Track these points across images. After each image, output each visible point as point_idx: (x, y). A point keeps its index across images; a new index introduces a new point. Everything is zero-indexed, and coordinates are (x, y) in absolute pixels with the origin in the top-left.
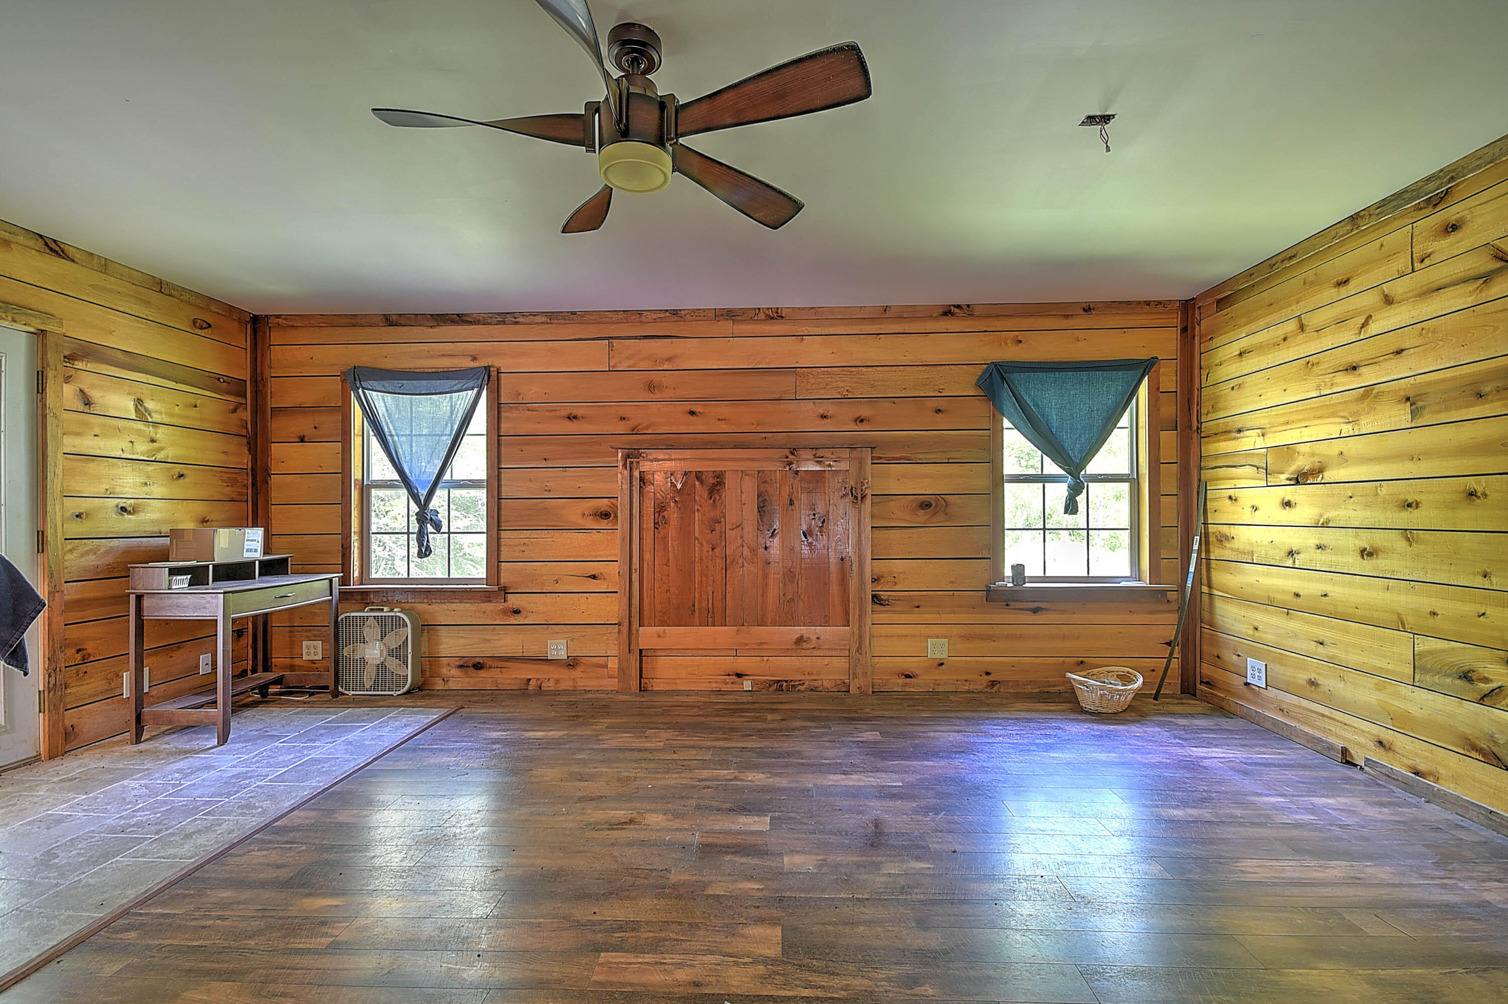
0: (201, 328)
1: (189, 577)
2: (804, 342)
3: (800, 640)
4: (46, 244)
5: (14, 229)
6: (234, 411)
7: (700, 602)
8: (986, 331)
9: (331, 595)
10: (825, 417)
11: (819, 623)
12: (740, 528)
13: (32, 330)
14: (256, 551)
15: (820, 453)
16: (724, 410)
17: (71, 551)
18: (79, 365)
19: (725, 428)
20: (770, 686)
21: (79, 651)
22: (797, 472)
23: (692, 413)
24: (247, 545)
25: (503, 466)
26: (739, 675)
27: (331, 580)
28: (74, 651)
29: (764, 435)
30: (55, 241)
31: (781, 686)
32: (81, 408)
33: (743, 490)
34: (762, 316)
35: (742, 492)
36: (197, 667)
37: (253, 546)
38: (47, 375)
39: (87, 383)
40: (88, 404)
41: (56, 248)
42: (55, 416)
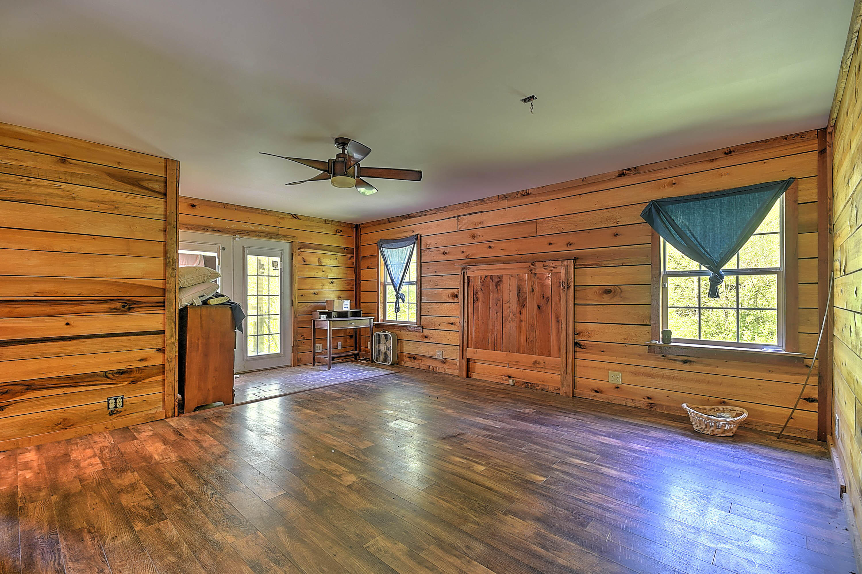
0: (339, 232)
1: (326, 315)
2: (541, 205)
3: (535, 363)
4: (293, 216)
5: (284, 214)
6: (349, 259)
7: (491, 339)
8: (649, 181)
9: (370, 325)
10: (551, 244)
11: (545, 355)
12: (509, 303)
13: (290, 242)
15: (547, 263)
16: (503, 245)
17: (300, 306)
18: (302, 250)
19: (503, 253)
20: (523, 384)
21: (302, 336)
22: (535, 274)
23: (490, 247)
24: (344, 306)
25: (422, 276)
26: (510, 377)
27: (370, 319)
28: (301, 336)
29: (521, 256)
30: (295, 215)
31: (528, 385)
32: (303, 263)
33: (510, 284)
34: (519, 195)
35: (510, 285)
36: (337, 346)
37: (346, 306)
38: (294, 254)
39: (304, 255)
40: (304, 262)
41: (295, 217)
42: (296, 266)
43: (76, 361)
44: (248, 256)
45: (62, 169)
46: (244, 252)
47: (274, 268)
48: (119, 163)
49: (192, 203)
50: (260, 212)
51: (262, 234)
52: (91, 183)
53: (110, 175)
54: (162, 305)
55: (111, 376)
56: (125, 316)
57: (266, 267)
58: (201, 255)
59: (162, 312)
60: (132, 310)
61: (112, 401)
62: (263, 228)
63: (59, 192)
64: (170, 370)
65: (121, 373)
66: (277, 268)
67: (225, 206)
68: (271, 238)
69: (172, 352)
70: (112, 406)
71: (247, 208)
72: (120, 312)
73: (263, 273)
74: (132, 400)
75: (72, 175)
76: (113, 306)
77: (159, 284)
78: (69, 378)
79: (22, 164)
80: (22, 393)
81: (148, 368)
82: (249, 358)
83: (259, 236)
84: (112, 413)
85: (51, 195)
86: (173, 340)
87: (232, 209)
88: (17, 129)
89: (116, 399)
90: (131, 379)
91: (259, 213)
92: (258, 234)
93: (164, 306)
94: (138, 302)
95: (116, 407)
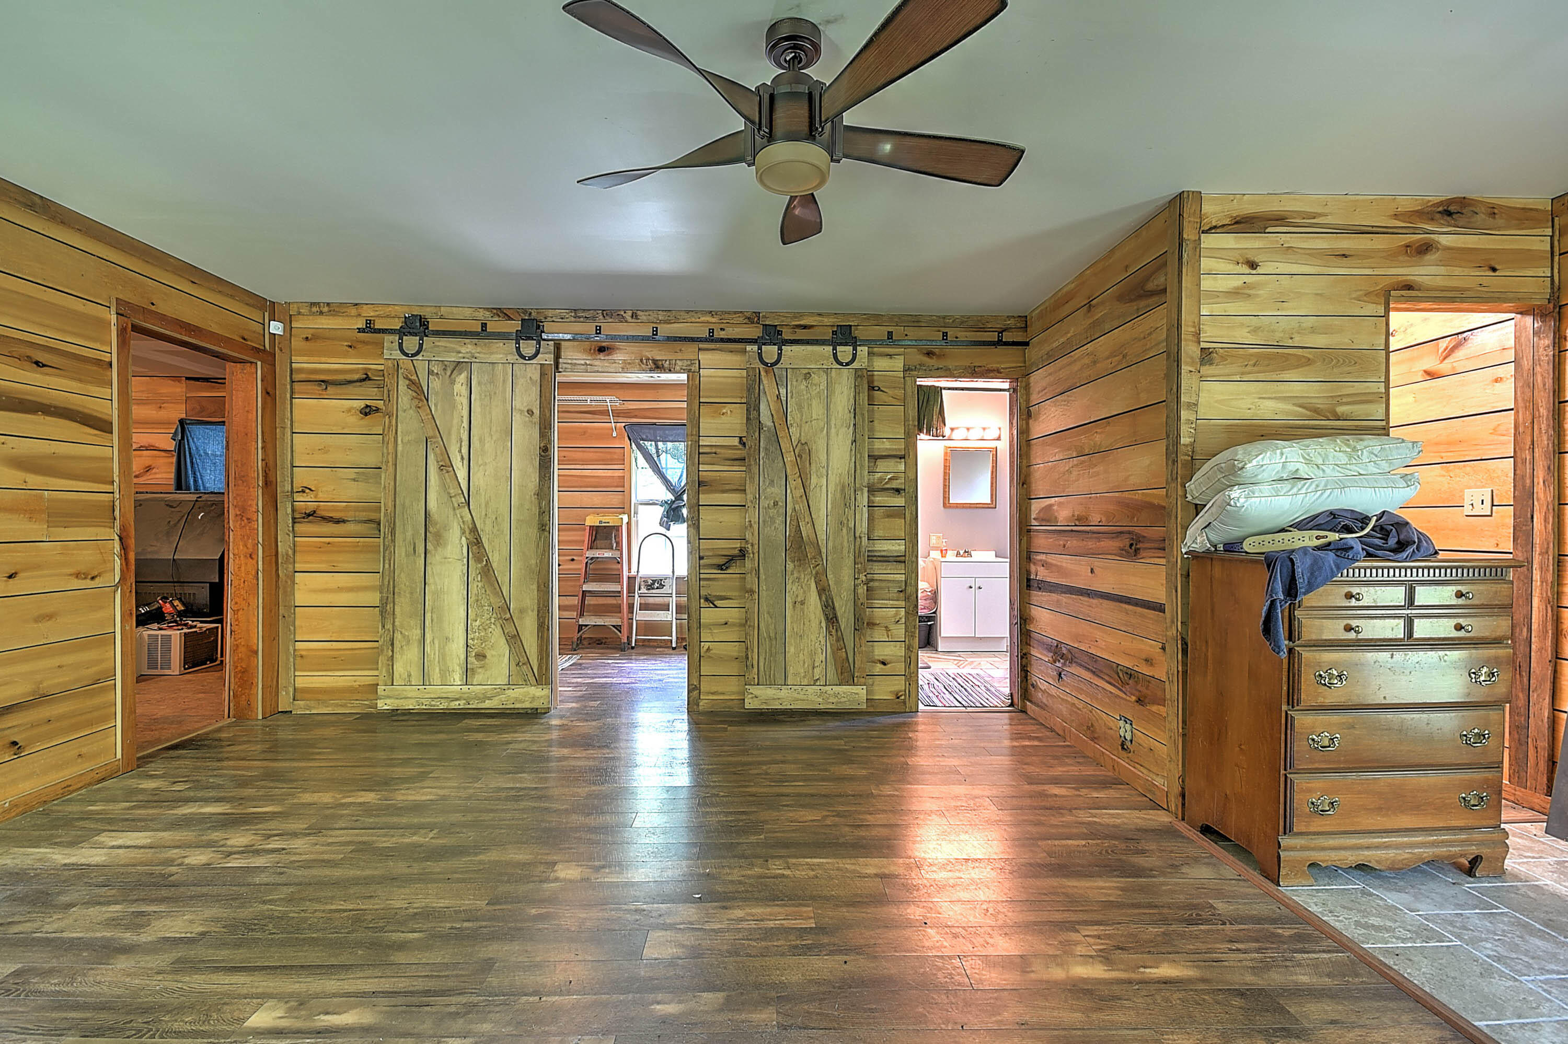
43: (1098, 634)
45: (1088, 323)
48: (1126, 269)
53: (1118, 299)
54: (1162, 546)
55: (1121, 674)
59: (1163, 561)
60: (1138, 555)
61: (1123, 723)
63: (1086, 360)
64: (1172, 699)
65: (1130, 674)
69: (1174, 660)
70: (1122, 732)
72: (1128, 557)
74: (1139, 737)
75: (1093, 325)
76: (1122, 545)
77: (1160, 497)
78: (1094, 658)
79: (1067, 336)
80: (1072, 664)
81: (1152, 682)
84: (1122, 746)
85: (1081, 369)
89: (1126, 722)
90: (1139, 694)
93: (1166, 549)
94: (1143, 539)
95: (1125, 738)
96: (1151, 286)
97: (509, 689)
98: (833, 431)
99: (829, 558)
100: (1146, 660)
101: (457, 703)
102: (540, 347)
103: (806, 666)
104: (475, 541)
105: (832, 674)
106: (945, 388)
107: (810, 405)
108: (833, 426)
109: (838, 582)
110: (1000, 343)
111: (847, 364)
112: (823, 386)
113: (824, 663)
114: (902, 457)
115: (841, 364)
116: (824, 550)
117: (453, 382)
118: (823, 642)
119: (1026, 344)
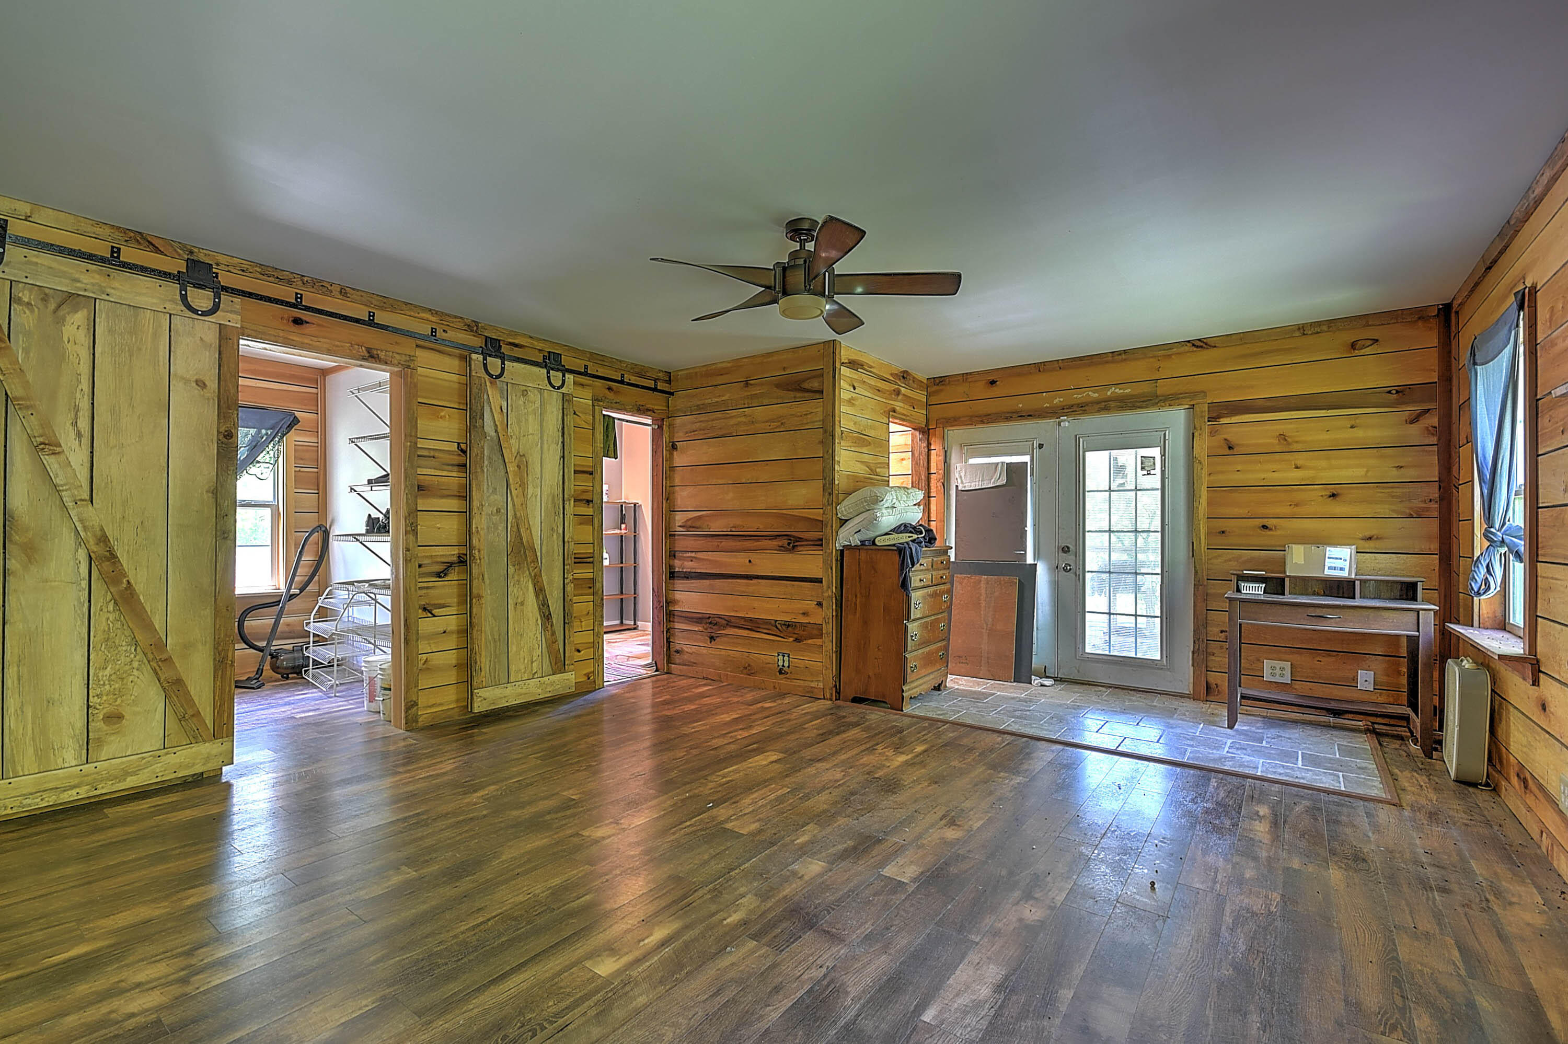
0: (1363, 347)
4: (1193, 345)
5: (1169, 346)
6: (1415, 420)
9: (1418, 631)
13: (1187, 407)
14: (1342, 569)
17: (1216, 558)
18: (1222, 420)
21: (1222, 632)
24: (1328, 563)
25: (1540, 453)
27: (1418, 612)
28: (1218, 630)
30: (1199, 340)
32: (1228, 452)
36: (1355, 679)
37: (1339, 564)
38: (1196, 434)
39: (1232, 434)
40: (1230, 448)
41: (1200, 344)
42: (1200, 462)
43: (756, 603)
44: (1087, 453)
45: (746, 394)
46: (1077, 446)
47: (1145, 472)
48: (784, 369)
49: (991, 378)
50: (1110, 358)
51: (1113, 404)
52: (766, 402)
53: (778, 386)
54: (819, 543)
55: (779, 626)
56: (788, 556)
57: (1130, 471)
58: (1002, 463)
59: (821, 552)
60: (795, 550)
61: (781, 657)
62: (1117, 390)
63: (743, 419)
64: (827, 633)
65: (788, 625)
66: (1152, 472)
67: (1040, 368)
68: (1134, 407)
69: (830, 610)
70: (781, 663)
71: (1081, 358)
72: (787, 551)
73: (1122, 485)
74: (796, 663)
75: (753, 397)
76: (780, 544)
77: (816, 514)
78: (751, 620)
79: (723, 398)
80: (725, 627)
81: (809, 626)
82: (1087, 656)
83: (1106, 409)
84: (780, 672)
85: (738, 424)
86: (830, 594)
87: (1054, 370)
88: (720, 366)
89: (784, 656)
90: (795, 636)
91: (1107, 362)
92: (1104, 406)
93: (821, 545)
94: (801, 539)
95: (783, 666)
96: (806, 385)
97: (167, 754)
98: (546, 446)
99: (543, 561)
100: (804, 614)
101: (74, 792)
102: (220, 302)
103: (526, 661)
104: (108, 554)
105: (547, 667)
106: (619, 419)
107: (527, 420)
108: (545, 442)
109: (551, 582)
110: (655, 389)
111: (559, 388)
112: (538, 404)
113: (540, 657)
114: (591, 473)
115: (554, 387)
116: (539, 554)
117: (61, 322)
118: (539, 639)
119: (672, 394)
